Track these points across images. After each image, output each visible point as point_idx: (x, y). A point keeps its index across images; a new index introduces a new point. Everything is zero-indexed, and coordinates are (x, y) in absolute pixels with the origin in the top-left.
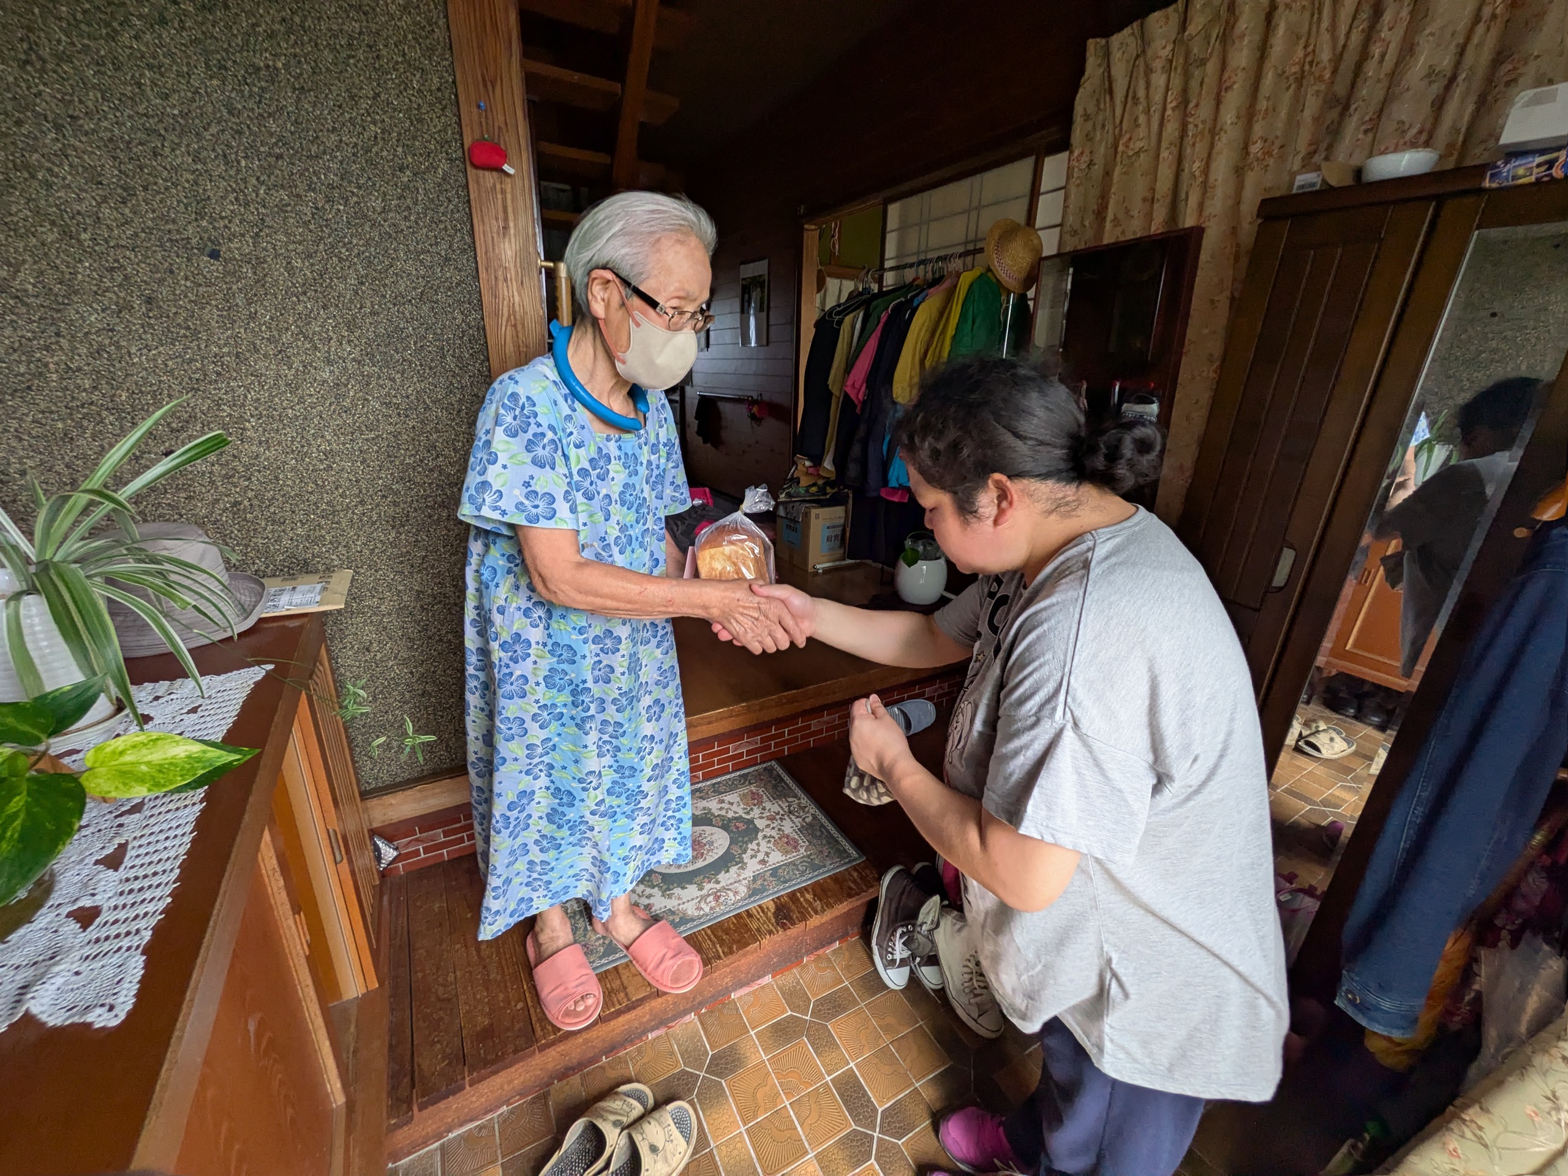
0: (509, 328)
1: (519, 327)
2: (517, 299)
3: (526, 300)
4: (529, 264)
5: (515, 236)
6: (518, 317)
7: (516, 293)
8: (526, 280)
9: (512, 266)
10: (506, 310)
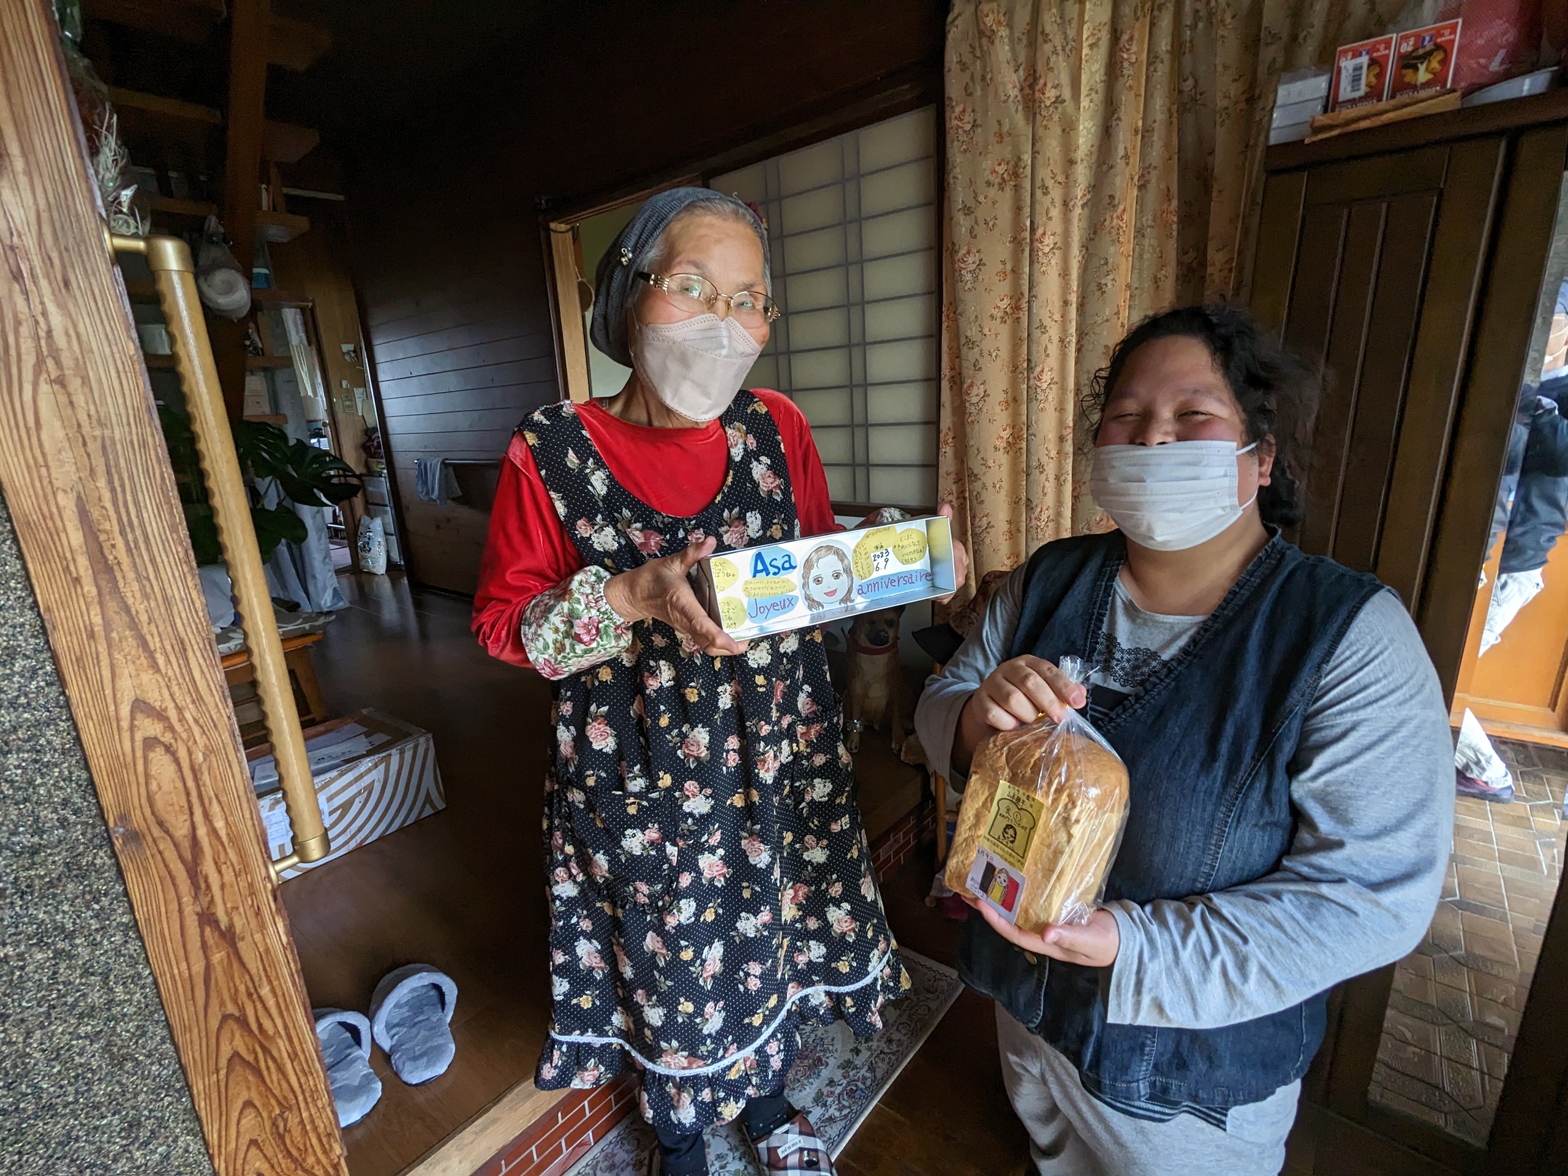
0: (44, 388)
1: (75, 384)
2: (57, 319)
3: (85, 326)
4: (81, 242)
5: (28, 173)
6: (67, 360)
7: (51, 308)
8: (77, 278)
9: (30, 242)
10: (27, 346)
